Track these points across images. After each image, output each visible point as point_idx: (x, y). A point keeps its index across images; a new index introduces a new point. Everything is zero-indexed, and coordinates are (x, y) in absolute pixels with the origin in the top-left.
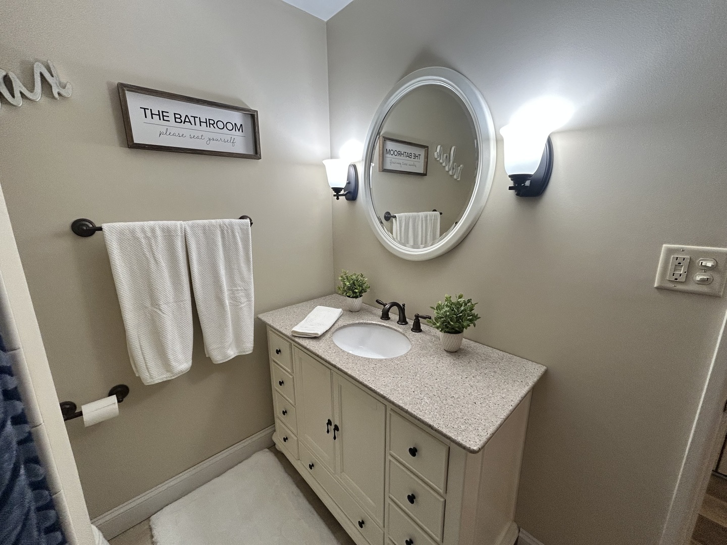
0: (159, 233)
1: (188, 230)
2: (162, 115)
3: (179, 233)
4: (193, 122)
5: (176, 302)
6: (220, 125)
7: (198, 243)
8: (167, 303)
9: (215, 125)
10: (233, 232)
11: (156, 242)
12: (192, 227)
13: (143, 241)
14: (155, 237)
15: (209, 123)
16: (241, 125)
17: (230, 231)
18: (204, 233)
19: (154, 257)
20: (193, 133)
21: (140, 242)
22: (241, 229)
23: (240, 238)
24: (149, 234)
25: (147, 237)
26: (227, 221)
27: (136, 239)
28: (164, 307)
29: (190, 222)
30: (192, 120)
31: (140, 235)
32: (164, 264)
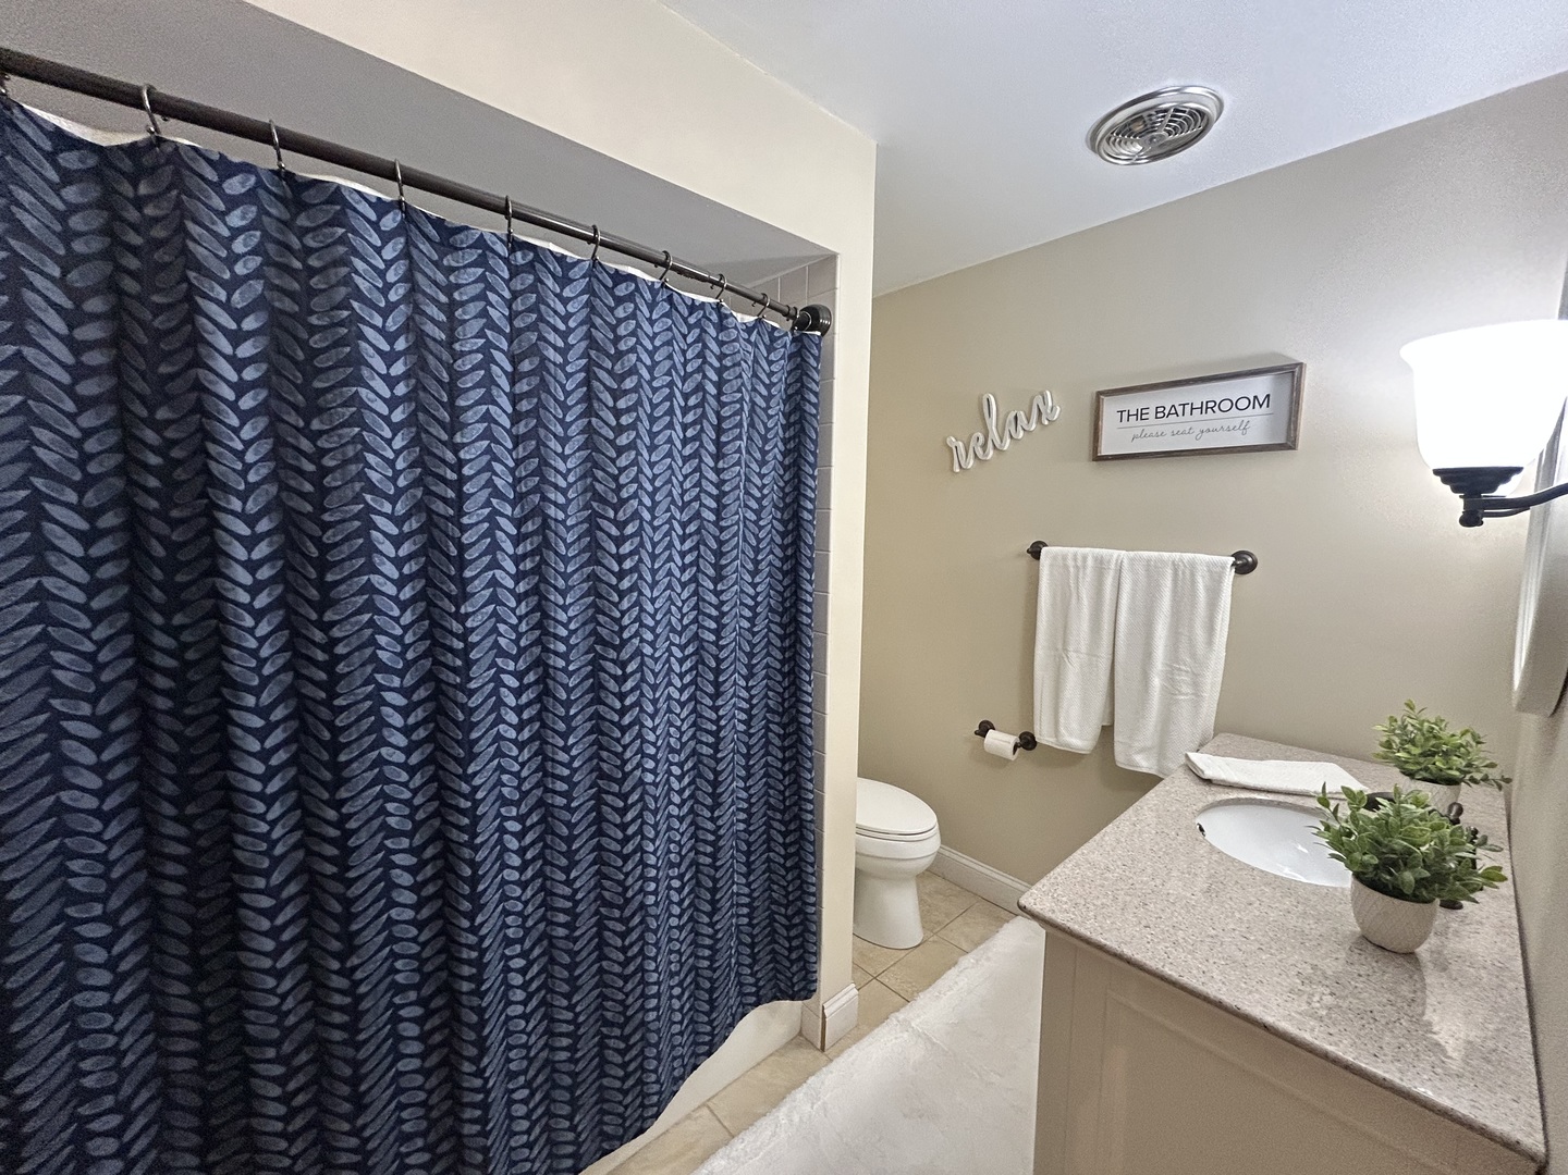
0: (1090, 562)
1: (1125, 561)
2: (1140, 415)
3: (1113, 567)
4: (1180, 413)
5: (1088, 654)
6: (1226, 405)
7: (1135, 583)
8: (1077, 651)
9: (1216, 409)
10: (1193, 575)
11: (1084, 574)
12: (1132, 560)
13: (1072, 570)
14: (1084, 567)
15: (1205, 408)
16: (1268, 396)
17: (1187, 572)
18: (1147, 570)
19: (1078, 593)
20: (1176, 428)
21: (1069, 572)
22: (1209, 571)
23: (1205, 586)
24: (1080, 563)
25: (1077, 567)
26: (1187, 556)
27: (1066, 567)
28: (1072, 655)
29: (1132, 554)
30: (1180, 409)
31: (1070, 563)
32: (1085, 601)
